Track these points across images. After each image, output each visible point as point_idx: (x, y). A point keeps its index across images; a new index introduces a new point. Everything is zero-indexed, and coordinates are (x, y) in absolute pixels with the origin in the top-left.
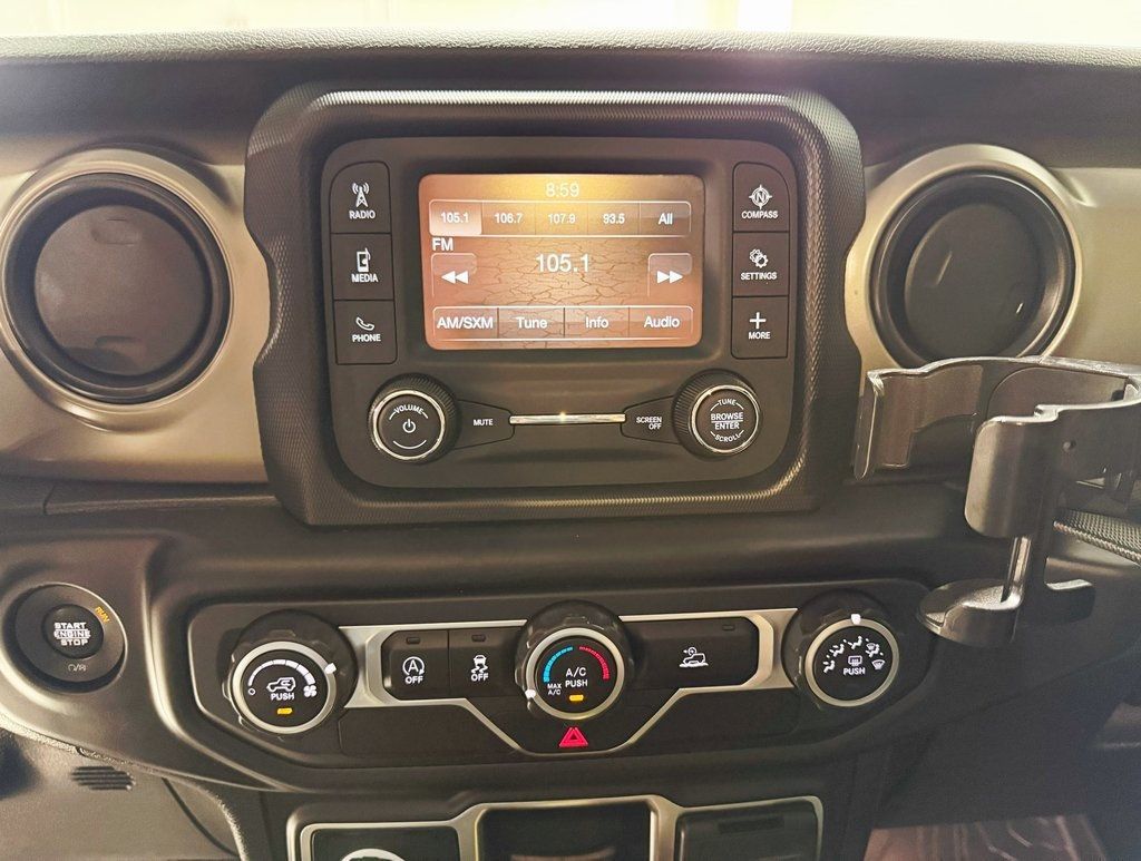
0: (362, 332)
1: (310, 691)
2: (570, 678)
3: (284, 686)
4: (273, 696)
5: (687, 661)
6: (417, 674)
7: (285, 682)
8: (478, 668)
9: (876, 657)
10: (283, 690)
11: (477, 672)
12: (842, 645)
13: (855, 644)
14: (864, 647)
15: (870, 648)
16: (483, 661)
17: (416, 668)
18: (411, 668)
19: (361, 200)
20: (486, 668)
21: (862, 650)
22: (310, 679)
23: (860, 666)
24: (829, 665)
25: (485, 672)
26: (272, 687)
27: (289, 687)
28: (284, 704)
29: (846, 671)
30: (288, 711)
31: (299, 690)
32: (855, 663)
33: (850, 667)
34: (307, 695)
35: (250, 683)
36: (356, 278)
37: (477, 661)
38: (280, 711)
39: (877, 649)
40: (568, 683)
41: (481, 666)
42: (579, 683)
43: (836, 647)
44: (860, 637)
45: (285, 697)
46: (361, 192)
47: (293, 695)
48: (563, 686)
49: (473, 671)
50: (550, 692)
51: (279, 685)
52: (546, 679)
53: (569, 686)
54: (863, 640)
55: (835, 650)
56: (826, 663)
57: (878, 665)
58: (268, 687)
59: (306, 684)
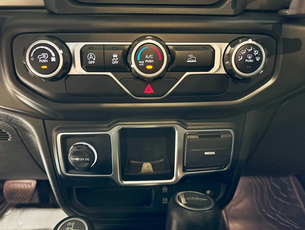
1: (53, 59)
2: (147, 59)
3: (44, 57)
4: (40, 61)
5: (189, 60)
6: (93, 60)
7: (44, 55)
8: (114, 59)
9: (257, 55)
10: (43, 58)
11: (114, 60)
12: (245, 50)
13: (250, 50)
14: (253, 51)
15: (255, 52)
16: (116, 56)
17: (92, 57)
18: (90, 58)
20: (117, 59)
21: (252, 52)
22: (53, 55)
23: (251, 59)
24: (240, 58)
25: (117, 60)
26: (40, 57)
27: (46, 57)
28: (44, 64)
29: (246, 60)
30: (46, 67)
31: (49, 59)
32: (250, 57)
33: (248, 59)
34: (52, 61)
35: (32, 56)
37: (114, 56)
38: (43, 67)
39: (258, 53)
40: (146, 61)
41: (115, 58)
42: (151, 61)
43: (243, 51)
44: (252, 48)
45: (45, 61)
47: (47, 61)
48: (145, 62)
49: (113, 60)
50: (140, 65)
51: (42, 56)
52: (139, 59)
53: (147, 62)
54: (253, 48)
55: (243, 52)
56: (239, 57)
57: (258, 60)
58: (38, 57)
59: (52, 56)
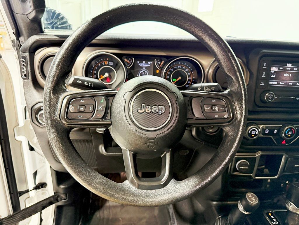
0: (262, 84)
19: (265, 65)
25: (276, 132)
36: (262, 76)
46: (265, 64)
48: (288, 134)
49: (274, 132)
58: (252, 132)
